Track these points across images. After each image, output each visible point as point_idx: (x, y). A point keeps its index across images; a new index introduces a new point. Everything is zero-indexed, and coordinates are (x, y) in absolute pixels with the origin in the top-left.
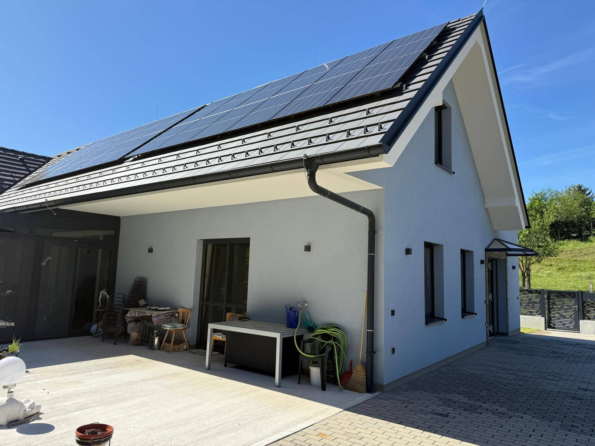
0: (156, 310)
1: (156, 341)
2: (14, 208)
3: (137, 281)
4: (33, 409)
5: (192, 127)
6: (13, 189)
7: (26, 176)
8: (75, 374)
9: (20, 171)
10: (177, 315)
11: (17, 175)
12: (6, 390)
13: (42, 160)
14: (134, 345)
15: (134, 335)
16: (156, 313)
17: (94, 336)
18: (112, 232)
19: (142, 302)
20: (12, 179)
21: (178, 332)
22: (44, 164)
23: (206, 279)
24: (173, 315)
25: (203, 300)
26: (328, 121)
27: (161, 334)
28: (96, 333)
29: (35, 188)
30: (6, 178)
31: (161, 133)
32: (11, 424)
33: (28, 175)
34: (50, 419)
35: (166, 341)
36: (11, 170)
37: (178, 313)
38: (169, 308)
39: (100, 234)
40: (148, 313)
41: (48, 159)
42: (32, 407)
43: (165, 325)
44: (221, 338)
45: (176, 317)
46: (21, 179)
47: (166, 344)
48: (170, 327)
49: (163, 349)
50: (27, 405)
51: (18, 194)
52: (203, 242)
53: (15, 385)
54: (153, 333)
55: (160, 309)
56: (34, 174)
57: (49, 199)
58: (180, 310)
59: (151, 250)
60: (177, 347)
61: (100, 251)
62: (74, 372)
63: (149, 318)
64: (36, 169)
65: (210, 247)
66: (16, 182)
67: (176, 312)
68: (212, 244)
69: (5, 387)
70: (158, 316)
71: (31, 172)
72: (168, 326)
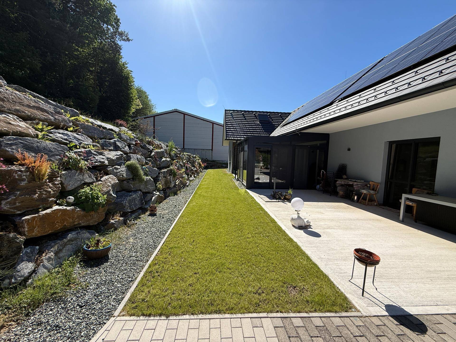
0: (355, 181)
1: (356, 198)
2: (282, 134)
3: (341, 166)
4: (308, 223)
5: (379, 72)
6: (279, 127)
7: (282, 122)
8: (318, 208)
9: (280, 120)
10: (369, 185)
11: (279, 122)
12: (296, 212)
13: (288, 114)
14: (341, 198)
15: (341, 193)
16: (356, 183)
17: (318, 191)
18: (325, 142)
19: (345, 177)
20: (278, 124)
21: (370, 195)
22: (289, 116)
23: (391, 166)
24: (366, 185)
25: (388, 178)
26: (445, 60)
27: (359, 195)
28: (319, 189)
29: (288, 126)
30: (275, 124)
31: (354, 83)
32: (300, 227)
33: (283, 121)
34: (317, 230)
35: (362, 199)
36: (277, 120)
37: (370, 185)
38: (364, 181)
39: (318, 143)
40: (351, 183)
41: (290, 113)
42: (308, 222)
43: (362, 190)
44: (411, 204)
45: (367, 186)
46: (281, 123)
47: (362, 200)
48: (366, 191)
49: (360, 203)
50: (305, 221)
51: (281, 129)
52: (389, 143)
53: (300, 211)
54: (353, 194)
55: (358, 181)
56: (285, 121)
57: (297, 128)
58: (370, 183)
59: (349, 150)
60: (370, 203)
61: (318, 151)
62: (317, 207)
63: (352, 186)
64: (286, 118)
65: (394, 146)
66: (279, 125)
67: (368, 184)
68: (396, 144)
69: (296, 211)
70: (357, 185)
71: (284, 120)
72: (365, 191)
